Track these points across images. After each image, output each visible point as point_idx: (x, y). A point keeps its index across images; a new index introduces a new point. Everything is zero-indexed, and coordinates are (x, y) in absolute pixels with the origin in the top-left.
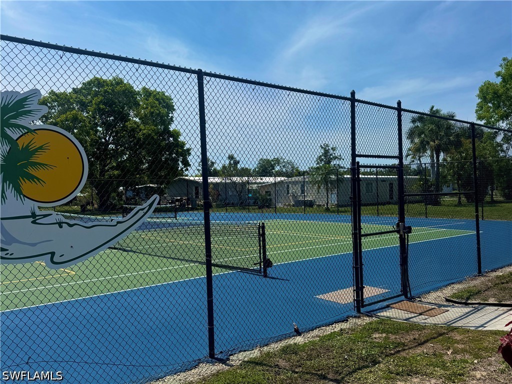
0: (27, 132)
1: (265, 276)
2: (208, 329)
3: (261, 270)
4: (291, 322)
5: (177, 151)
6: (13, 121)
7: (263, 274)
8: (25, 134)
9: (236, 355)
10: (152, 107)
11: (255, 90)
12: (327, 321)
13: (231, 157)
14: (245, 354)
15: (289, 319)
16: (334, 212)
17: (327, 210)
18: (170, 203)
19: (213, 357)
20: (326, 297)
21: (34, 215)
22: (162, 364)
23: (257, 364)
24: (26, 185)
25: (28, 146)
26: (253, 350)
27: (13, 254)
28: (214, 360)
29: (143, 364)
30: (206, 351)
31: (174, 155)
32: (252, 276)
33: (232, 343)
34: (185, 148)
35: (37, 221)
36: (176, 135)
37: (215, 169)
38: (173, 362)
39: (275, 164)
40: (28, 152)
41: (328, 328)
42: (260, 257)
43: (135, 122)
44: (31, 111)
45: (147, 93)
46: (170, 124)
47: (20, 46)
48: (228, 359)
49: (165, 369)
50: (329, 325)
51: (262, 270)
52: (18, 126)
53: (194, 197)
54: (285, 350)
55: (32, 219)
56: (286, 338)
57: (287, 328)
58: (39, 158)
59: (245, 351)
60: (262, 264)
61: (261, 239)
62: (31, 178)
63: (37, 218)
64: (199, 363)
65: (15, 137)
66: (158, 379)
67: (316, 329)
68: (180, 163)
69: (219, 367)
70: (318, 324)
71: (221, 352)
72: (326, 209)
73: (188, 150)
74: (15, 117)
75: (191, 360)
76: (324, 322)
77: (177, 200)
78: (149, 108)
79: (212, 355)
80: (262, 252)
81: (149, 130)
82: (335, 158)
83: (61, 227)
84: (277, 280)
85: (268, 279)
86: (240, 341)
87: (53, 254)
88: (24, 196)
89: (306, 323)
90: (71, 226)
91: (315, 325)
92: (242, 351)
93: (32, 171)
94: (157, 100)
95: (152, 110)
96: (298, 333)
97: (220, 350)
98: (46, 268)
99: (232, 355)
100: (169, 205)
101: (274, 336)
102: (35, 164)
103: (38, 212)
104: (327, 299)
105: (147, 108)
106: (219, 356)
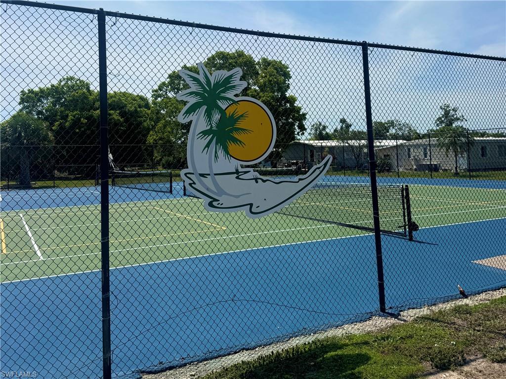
0: (233, 103)
1: (411, 239)
2: (378, 284)
3: (405, 233)
4: (456, 284)
5: (294, 116)
6: (223, 95)
7: (408, 237)
8: (231, 104)
9: (406, 311)
10: (271, 76)
11: (414, 57)
12: (493, 286)
13: (343, 121)
14: (415, 311)
15: (454, 281)
16: (464, 176)
17: (457, 174)
18: (286, 166)
19: (383, 311)
20: (484, 262)
21: (237, 172)
22: (339, 313)
23: (433, 320)
24: (232, 147)
25: (233, 115)
26: (421, 308)
27: (222, 204)
28: (385, 314)
29: (323, 311)
30: (377, 305)
31: (290, 120)
32: (393, 238)
33: (400, 300)
34: (301, 113)
35: (240, 177)
36: (292, 100)
37: (327, 133)
38: (349, 313)
39: (389, 127)
40: (233, 120)
41: (495, 293)
42: (405, 220)
43: (255, 90)
44: (235, 86)
45: (266, 63)
46: (286, 91)
47: (227, 34)
48: (399, 315)
49: (341, 318)
50: (495, 290)
51: (407, 233)
52: (227, 99)
53: (309, 160)
54: (457, 310)
55: (236, 175)
56: (452, 300)
57: (452, 291)
58: (241, 124)
59: (413, 308)
60: (407, 227)
61: (405, 201)
62: (235, 140)
63: (240, 174)
64: (372, 316)
65: (224, 107)
66: (338, 327)
67: (482, 293)
68: (297, 128)
69: (391, 321)
70: (484, 288)
71: (391, 308)
72: (455, 173)
73: (304, 115)
74: (224, 91)
75: (364, 312)
76: (490, 287)
77: (293, 164)
78: (268, 77)
79: (383, 309)
80: (406, 214)
81: (268, 97)
82: (458, 119)
83: (257, 182)
84: (422, 244)
85: (413, 243)
86: (408, 298)
87: (251, 205)
88: (231, 156)
89: (471, 287)
90: (264, 181)
91: (480, 289)
92: (411, 308)
93: (236, 135)
94: (276, 69)
95: (271, 79)
96: (464, 295)
97: (389, 306)
98: (246, 217)
99: (401, 311)
100: (285, 168)
101: (439, 296)
102: (238, 129)
103: (240, 170)
104: (486, 264)
105: (266, 76)
106: (390, 311)
